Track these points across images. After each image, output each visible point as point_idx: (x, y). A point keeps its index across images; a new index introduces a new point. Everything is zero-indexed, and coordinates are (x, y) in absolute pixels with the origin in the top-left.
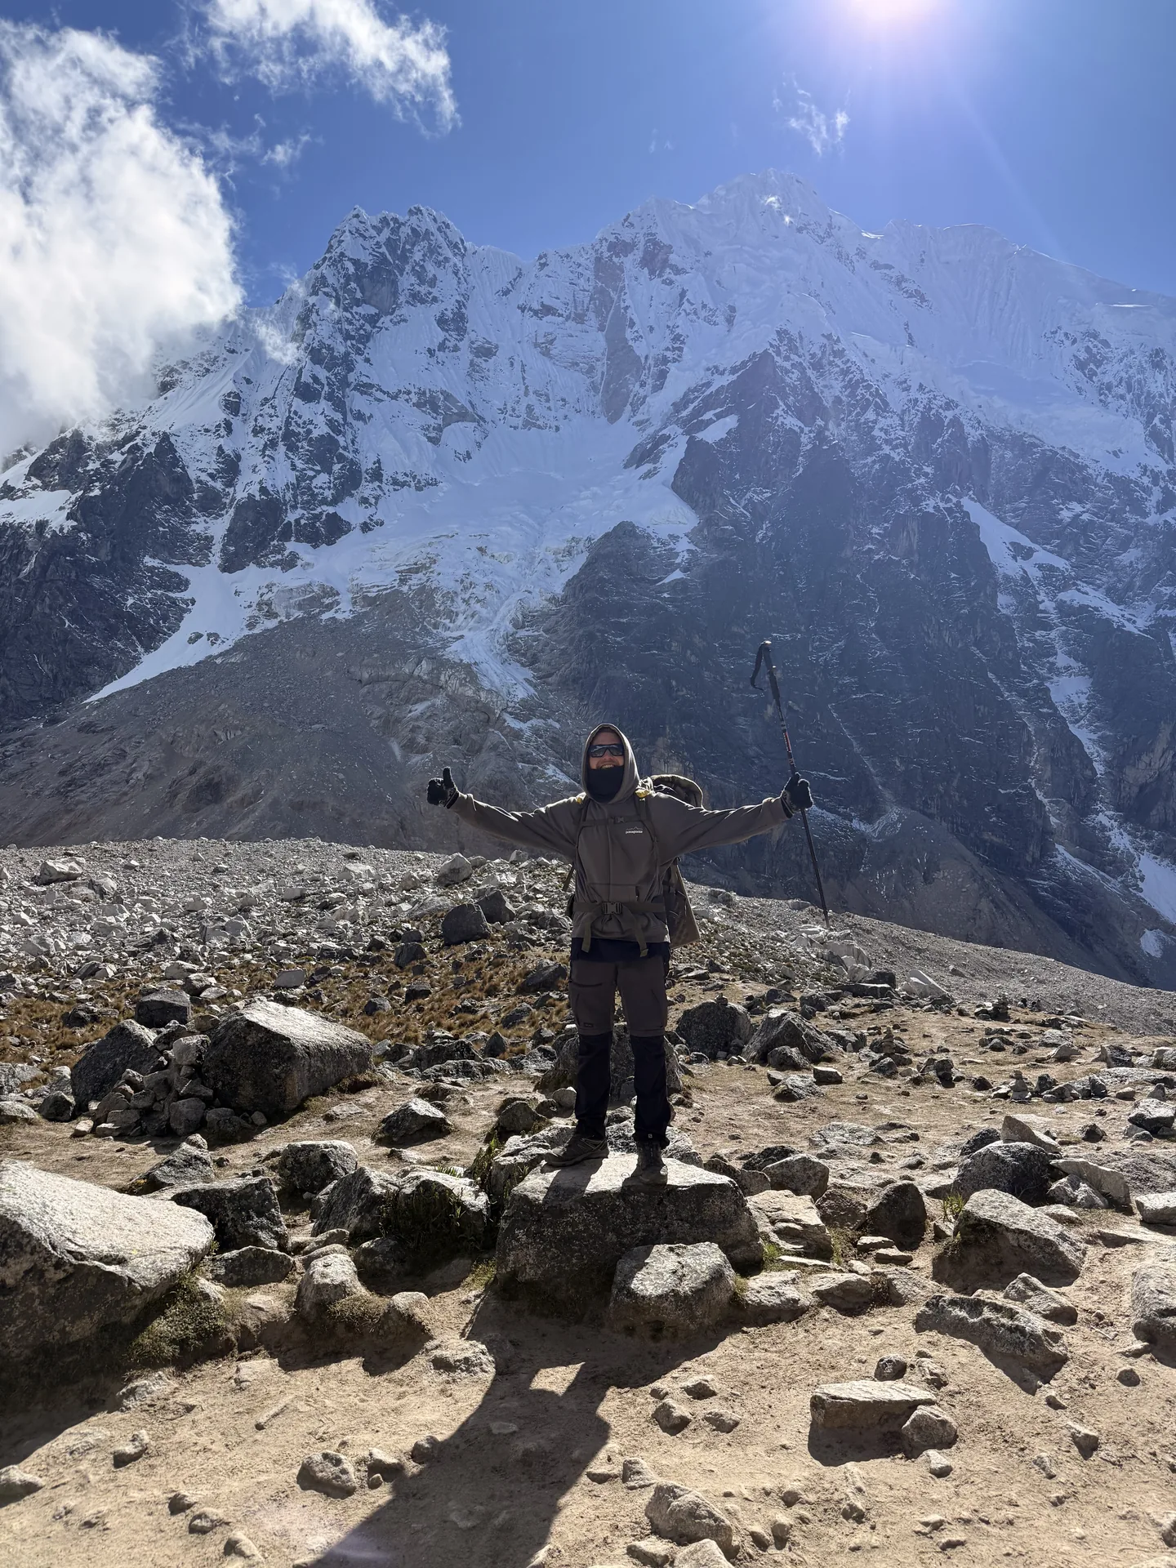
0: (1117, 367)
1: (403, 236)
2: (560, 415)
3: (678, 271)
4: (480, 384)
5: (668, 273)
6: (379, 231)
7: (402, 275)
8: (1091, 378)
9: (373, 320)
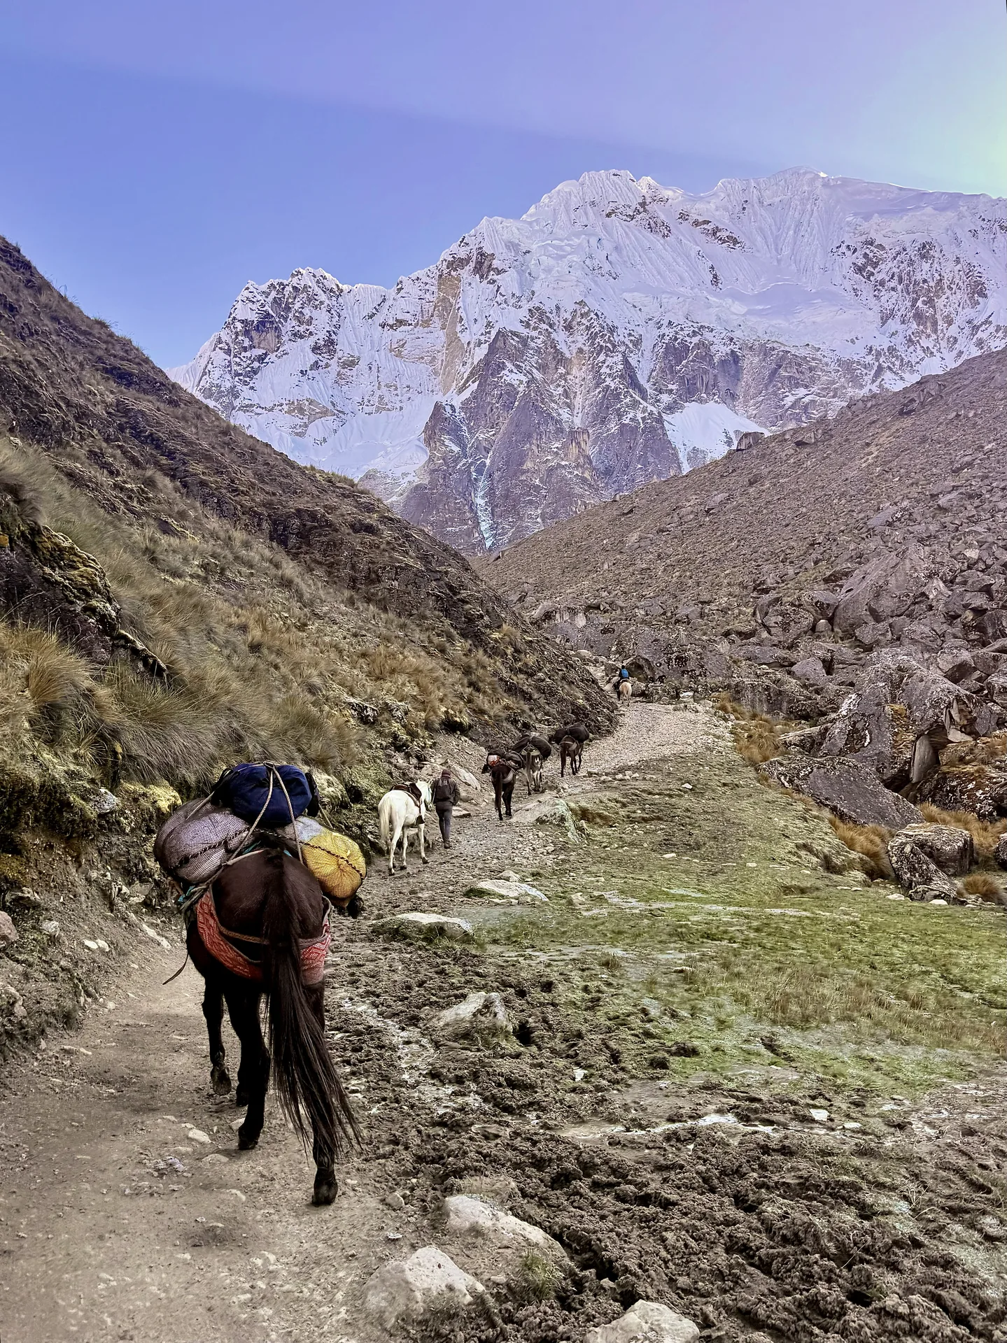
0: (890, 264)
1: (286, 293)
2: (405, 398)
3: (499, 272)
4: (345, 388)
5: (492, 276)
6: (268, 295)
7: (286, 321)
8: (868, 278)
9: (261, 359)
